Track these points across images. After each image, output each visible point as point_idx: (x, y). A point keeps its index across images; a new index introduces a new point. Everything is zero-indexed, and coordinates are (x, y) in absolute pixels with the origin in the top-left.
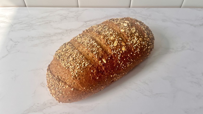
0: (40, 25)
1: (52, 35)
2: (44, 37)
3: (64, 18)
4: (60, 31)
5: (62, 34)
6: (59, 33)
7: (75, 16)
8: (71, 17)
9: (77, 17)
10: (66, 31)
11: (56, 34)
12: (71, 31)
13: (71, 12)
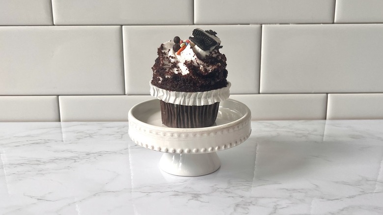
0: (16, 146)
1: (44, 162)
2: (21, 164)
3: (88, 135)
4: (69, 155)
5: (75, 160)
6: (66, 159)
7: (118, 132)
8: (107, 134)
9: (122, 135)
10: (85, 155)
11: (57, 159)
12: (100, 155)
13: (108, 128)
